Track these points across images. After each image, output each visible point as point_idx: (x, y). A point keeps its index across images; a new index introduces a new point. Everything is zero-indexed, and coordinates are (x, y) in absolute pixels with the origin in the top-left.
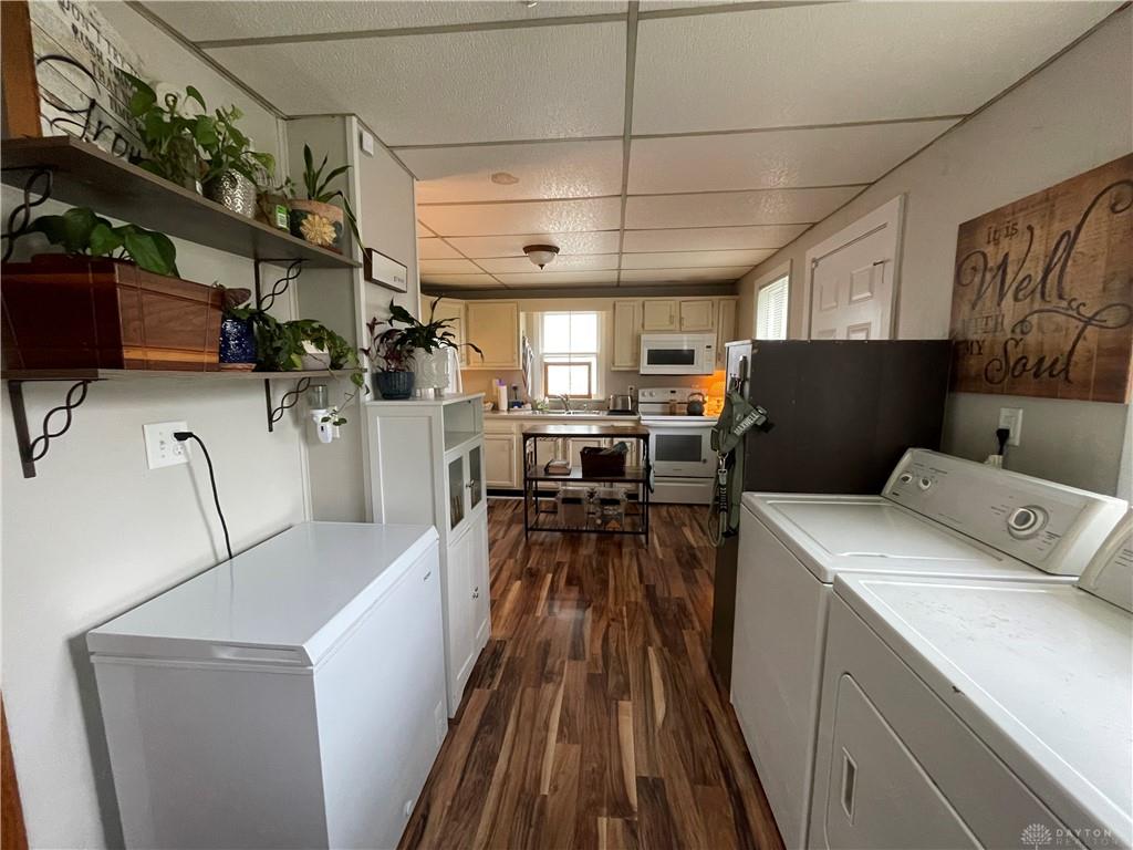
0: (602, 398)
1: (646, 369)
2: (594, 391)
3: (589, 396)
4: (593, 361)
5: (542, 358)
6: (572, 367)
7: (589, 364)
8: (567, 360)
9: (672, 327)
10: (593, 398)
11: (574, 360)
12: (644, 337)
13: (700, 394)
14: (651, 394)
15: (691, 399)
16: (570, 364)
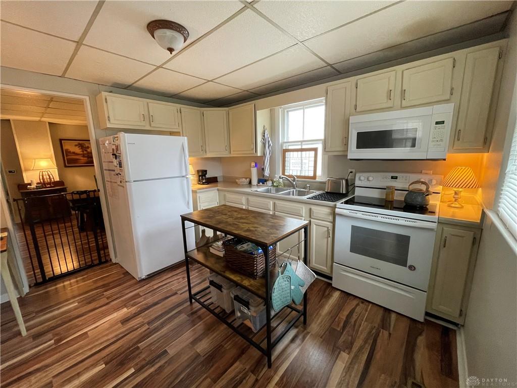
0: (324, 179)
1: (354, 153)
2: (319, 172)
3: (314, 177)
4: (320, 147)
5: (282, 146)
6: (304, 153)
7: (315, 150)
8: (299, 147)
9: (390, 104)
10: (317, 180)
11: (304, 147)
12: (353, 120)
13: (423, 183)
14: (368, 180)
15: (412, 187)
16: (302, 150)
